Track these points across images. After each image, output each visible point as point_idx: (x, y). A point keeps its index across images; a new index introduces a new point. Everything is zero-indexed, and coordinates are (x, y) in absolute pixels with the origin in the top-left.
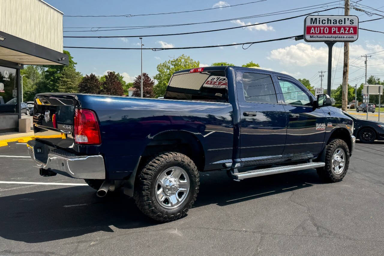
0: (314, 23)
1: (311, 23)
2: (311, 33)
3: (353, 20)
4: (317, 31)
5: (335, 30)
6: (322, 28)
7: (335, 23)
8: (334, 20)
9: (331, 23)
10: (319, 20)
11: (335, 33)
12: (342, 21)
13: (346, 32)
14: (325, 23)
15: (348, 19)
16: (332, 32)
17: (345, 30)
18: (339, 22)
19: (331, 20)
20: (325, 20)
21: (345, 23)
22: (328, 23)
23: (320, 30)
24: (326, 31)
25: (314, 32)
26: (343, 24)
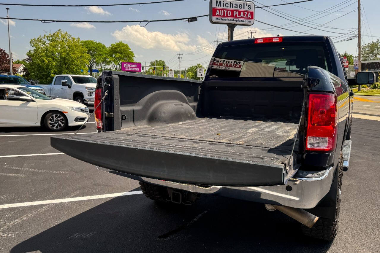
0: (219, 6)
1: (216, 6)
2: (216, 15)
3: (250, 6)
4: (222, 14)
5: (236, 14)
6: (226, 11)
7: (236, 7)
8: (235, 4)
9: (233, 7)
10: (223, 3)
11: (236, 16)
12: (242, 6)
13: (245, 17)
14: (228, 6)
15: (247, 4)
16: (234, 16)
17: (244, 14)
18: (240, 6)
19: (233, 4)
20: (228, 4)
21: (244, 8)
22: (230, 7)
23: (224, 12)
24: (229, 14)
25: (219, 15)
26: (242, 9)
